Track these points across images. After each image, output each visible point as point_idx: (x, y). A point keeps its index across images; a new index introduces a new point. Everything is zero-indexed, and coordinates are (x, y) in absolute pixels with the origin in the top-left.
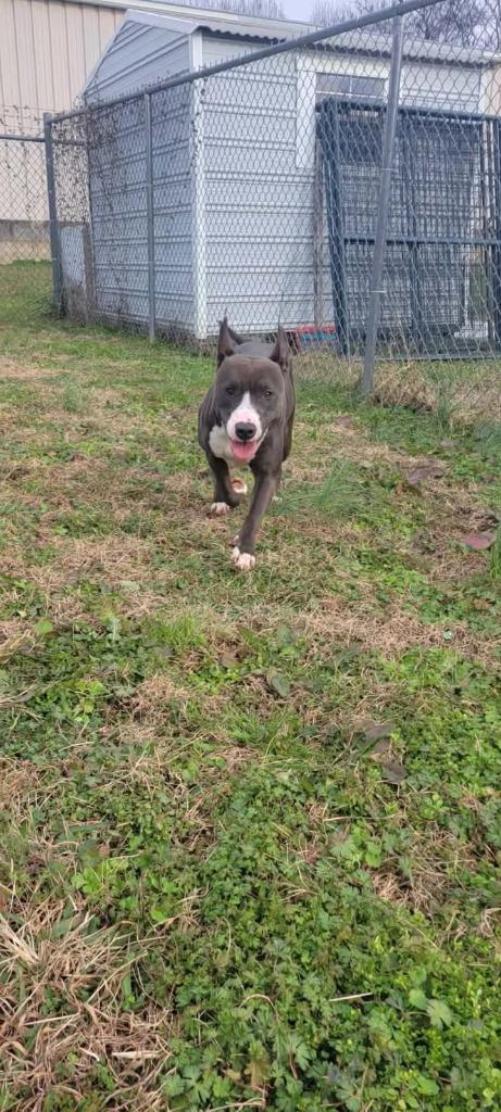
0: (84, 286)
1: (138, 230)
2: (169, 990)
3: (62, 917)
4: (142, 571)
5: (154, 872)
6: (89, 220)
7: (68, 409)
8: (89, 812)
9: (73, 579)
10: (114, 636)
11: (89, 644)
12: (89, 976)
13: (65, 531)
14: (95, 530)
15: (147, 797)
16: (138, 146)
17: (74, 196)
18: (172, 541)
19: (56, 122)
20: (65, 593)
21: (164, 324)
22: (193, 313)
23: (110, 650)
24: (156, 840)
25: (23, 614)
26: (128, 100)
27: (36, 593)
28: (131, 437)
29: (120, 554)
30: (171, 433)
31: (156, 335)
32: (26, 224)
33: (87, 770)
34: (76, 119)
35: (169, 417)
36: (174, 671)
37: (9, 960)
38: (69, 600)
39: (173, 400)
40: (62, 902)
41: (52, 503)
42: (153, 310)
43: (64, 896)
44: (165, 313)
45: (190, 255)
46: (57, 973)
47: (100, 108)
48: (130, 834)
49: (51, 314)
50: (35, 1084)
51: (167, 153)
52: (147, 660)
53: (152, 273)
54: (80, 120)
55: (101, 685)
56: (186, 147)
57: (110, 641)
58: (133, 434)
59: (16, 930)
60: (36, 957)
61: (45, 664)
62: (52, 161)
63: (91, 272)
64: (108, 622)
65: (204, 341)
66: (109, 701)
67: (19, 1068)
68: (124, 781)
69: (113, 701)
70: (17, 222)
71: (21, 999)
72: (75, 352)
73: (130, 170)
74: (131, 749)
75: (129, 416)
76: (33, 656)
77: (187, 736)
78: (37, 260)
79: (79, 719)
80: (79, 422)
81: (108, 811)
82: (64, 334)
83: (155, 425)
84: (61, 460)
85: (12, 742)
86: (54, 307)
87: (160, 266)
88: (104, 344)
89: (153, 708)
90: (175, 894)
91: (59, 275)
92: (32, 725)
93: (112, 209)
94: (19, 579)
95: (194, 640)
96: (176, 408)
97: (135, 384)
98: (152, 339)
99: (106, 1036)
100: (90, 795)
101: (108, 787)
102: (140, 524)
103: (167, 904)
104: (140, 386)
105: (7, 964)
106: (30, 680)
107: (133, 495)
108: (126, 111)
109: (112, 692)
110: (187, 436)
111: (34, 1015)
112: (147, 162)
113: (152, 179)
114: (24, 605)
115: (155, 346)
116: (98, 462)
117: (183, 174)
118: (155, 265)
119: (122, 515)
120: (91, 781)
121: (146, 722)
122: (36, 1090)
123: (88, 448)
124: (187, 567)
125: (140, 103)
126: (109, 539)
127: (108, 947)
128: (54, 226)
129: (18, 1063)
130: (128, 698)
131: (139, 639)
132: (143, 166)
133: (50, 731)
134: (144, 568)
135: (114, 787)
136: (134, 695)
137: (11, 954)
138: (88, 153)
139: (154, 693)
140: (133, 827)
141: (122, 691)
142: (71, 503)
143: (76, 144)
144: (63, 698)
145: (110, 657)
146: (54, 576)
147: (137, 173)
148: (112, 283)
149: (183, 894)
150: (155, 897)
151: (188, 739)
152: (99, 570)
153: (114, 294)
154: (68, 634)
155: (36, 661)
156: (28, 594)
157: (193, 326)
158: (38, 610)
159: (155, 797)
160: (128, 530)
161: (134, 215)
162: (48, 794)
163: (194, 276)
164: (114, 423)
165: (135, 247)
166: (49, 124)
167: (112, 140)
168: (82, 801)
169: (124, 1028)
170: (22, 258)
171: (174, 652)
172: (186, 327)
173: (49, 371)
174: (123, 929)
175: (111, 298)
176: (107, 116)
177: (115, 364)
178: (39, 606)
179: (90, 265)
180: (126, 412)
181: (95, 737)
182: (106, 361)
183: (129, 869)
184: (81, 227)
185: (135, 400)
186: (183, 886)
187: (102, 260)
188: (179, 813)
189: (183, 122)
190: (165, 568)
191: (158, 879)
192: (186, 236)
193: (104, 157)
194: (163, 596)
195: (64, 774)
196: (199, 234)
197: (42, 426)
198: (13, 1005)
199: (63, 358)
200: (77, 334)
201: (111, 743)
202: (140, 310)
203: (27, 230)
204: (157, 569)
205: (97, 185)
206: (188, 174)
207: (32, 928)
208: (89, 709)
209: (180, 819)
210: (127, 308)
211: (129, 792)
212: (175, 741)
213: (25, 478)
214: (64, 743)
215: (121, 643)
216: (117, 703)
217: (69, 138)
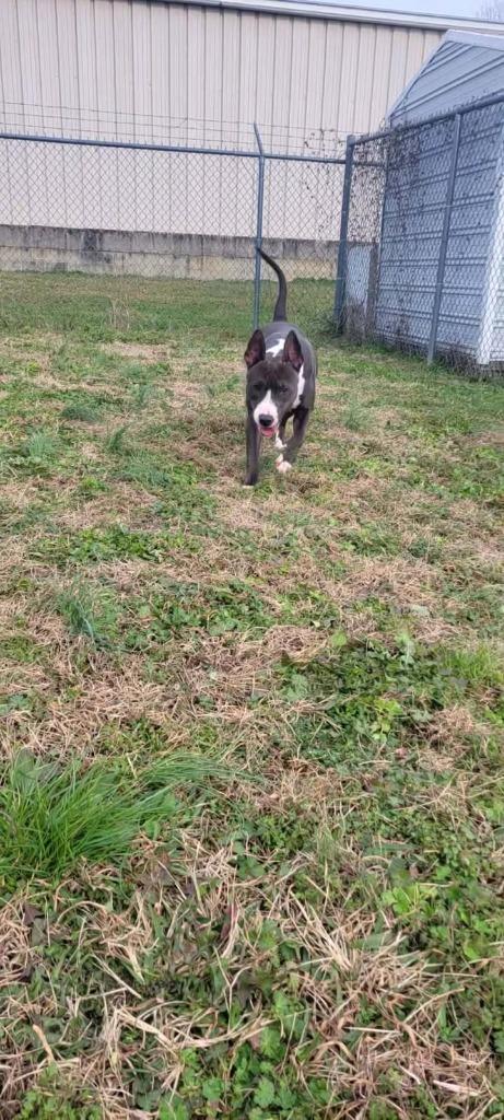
0: (365, 305)
1: (431, 251)
2: (486, 1032)
3: (373, 930)
4: (429, 596)
5: (465, 907)
6: (378, 241)
7: (351, 427)
8: (393, 832)
9: (363, 596)
10: (407, 659)
11: (383, 663)
12: (403, 996)
13: (354, 547)
14: (383, 549)
15: (451, 828)
16: (443, 166)
17: (367, 216)
18: (462, 570)
19: (359, 144)
20: (356, 610)
21: (444, 346)
22: (477, 338)
23: (404, 673)
24: (463, 874)
25: (317, 624)
26: (437, 120)
27: (330, 607)
28: (413, 459)
29: (409, 577)
30: (454, 459)
31: (435, 357)
32: (311, 243)
33: (389, 789)
34: (380, 141)
35: (450, 443)
36: (470, 704)
37: (322, 960)
38: (362, 616)
39: (454, 426)
40: (373, 915)
41: (339, 518)
42: (434, 332)
43: (376, 910)
44: (446, 335)
45: (482, 277)
46: (371, 985)
47: (406, 129)
48: (436, 863)
49: (328, 332)
50: (358, 1089)
51: (473, 173)
52: (444, 689)
53: (439, 296)
54: (384, 142)
55: (399, 706)
56: (494, 168)
57: (403, 662)
58: (415, 456)
59: (328, 932)
60: (348, 962)
61: (340, 676)
62: (349, 184)
63: (374, 292)
64: (403, 644)
65: (486, 366)
66: (405, 723)
67: (342, 1070)
68: (428, 807)
69: (409, 724)
70: (303, 241)
71: (338, 1002)
72: (353, 371)
73: (429, 191)
74: (430, 775)
75: (409, 438)
76: (329, 666)
77: (488, 773)
78: (316, 278)
79: (376, 737)
80: (362, 440)
81: (414, 834)
82: (341, 352)
83: (437, 450)
84: (345, 477)
85: (315, 748)
86: (332, 324)
87: (448, 288)
88: (380, 365)
89: (452, 739)
90: (487, 935)
91: (342, 293)
92: (334, 734)
93: (405, 229)
94: (313, 589)
95: (490, 675)
96: (458, 435)
97: (414, 407)
98: (430, 361)
99: (425, 1061)
100: (393, 815)
101: (411, 810)
102: (429, 549)
103: (480, 943)
104: (419, 408)
105: (320, 964)
106: (328, 690)
107: (420, 519)
108: (434, 131)
109: (409, 715)
110: (471, 464)
111: (351, 1020)
112: (449, 184)
113: (452, 200)
114: (318, 616)
115: (433, 369)
116: (382, 482)
117: (486, 195)
118: (442, 287)
119: (410, 538)
120: (394, 801)
121: (444, 752)
122: (358, 1096)
123: (372, 466)
124: (479, 598)
125: (450, 123)
126: (398, 560)
127: (420, 972)
128: (343, 247)
129: (342, 1064)
130: (425, 724)
131: (433, 667)
132: (443, 188)
133: (350, 743)
134: (433, 594)
135: (416, 812)
136: (433, 722)
137: (325, 955)
138: (387, 174)
139: (454, 724)
140: (439, 856)
141: (421, 716)
142: (358, 520)
143: (376, 165)
144: (361, 713)
145: (405, 679)
146: (345, 591)
147: (437, 194)
148: (394, 304)
149: (495, 936)
150: (466, 933)
151: (490, 778)
152: (388, 590)
153: (394, 314)
154: (361, 650)
155: (331, 672)
156: (322, 606)
157: (475, 350)
158: (332, 622)
159: (459, 831)
160: (416, 554)
161: (428, 236)
162: (352, 805)
163: (484, 300)
164: (394, 444)
165: (425, 268)
166: (351, 146)
167: (415, 160)
168: (386, 819)
169: (442, 1059)
170: (302, 277)
171: (469, 685)
172: (468, 352)
173: (329, 388)
174: (434, 956)
175: (392, 319)
176: (413, 137)
177: (392, 385)
178: (332, 618)
179: (374, 285)
180: (407, 434)
181: (393, 757)
182: (384, 381)
183: (437, 898)
184: (371, 248)
185: (414, 422)
186: (495, 929)
187: (387, 280)
188: (485, 852)
189: (493, 142)
190: (456, 597)
191: (468, 914)
192: (481, 258)
193: (403, 177)
194: (452, 625)
195: (364, 788)
196: (495, 257)
197: (326, 441)
198: (330, 1005)
199: (342, 376)
200: (354, 352)
201: (409, 766)
202: (420, 331)
203: (310, 249)
204: (445, 597)
205: (392, 205)
206: (492, 194)
207: (344, 934)
208: (386, 728)
209: (486, 858)
210: (407, 329)
211: (432, 820)
212: (475, 776)
213: (314, 492)
214: (362, 757)
215: (415, 667)
216: (412, 726)
217: (369, 159)
